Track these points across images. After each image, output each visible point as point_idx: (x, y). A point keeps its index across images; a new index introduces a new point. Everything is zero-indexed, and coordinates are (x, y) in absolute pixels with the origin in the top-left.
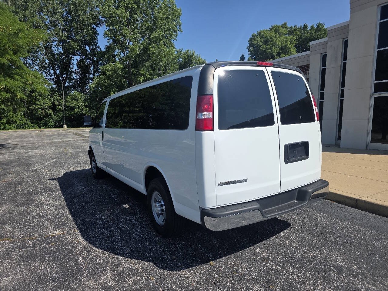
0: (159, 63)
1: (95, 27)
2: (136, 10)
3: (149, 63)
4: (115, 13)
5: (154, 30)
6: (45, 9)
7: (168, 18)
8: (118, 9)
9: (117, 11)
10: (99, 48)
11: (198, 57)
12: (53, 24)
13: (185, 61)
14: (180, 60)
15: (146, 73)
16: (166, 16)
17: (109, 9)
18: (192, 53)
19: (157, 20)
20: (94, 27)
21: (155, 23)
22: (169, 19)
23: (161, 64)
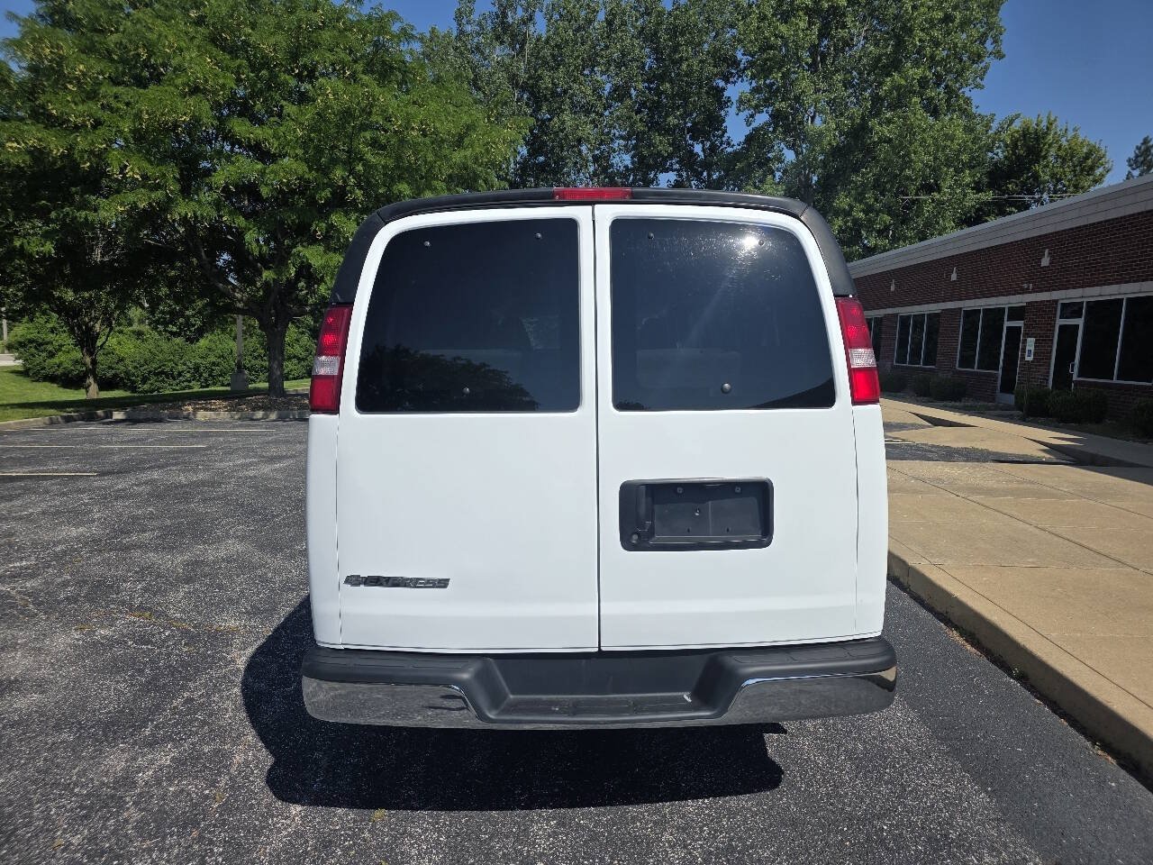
0: (902, 170)
1: (721, 84)
2: (844, 15)
3: (869, 174)
4: (776, 36)
5: (895, 65)
6: (602, 57)
7: (948, 19)
8: (786, 23)
9: (783, 28)
10: (729, 144)
11: (1070, 134)
12: (620, 93)
13: (1014, 153)
14: (997, 154)
15: (851, 207)
16: (940, 15)
17: (758, 28)
18: (1044, 124)
19: (910, 31)
20: (720, 86)
21: (900, 44)
22: (953, 21)
23: (908, 172)
